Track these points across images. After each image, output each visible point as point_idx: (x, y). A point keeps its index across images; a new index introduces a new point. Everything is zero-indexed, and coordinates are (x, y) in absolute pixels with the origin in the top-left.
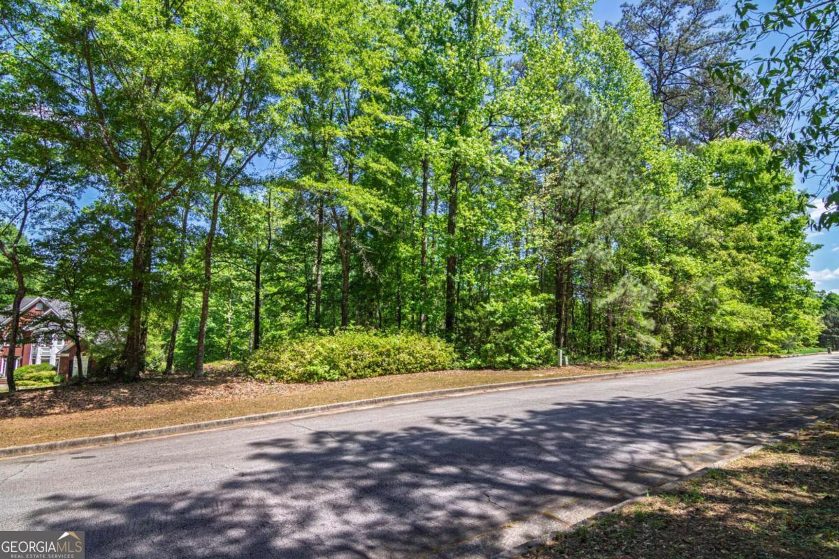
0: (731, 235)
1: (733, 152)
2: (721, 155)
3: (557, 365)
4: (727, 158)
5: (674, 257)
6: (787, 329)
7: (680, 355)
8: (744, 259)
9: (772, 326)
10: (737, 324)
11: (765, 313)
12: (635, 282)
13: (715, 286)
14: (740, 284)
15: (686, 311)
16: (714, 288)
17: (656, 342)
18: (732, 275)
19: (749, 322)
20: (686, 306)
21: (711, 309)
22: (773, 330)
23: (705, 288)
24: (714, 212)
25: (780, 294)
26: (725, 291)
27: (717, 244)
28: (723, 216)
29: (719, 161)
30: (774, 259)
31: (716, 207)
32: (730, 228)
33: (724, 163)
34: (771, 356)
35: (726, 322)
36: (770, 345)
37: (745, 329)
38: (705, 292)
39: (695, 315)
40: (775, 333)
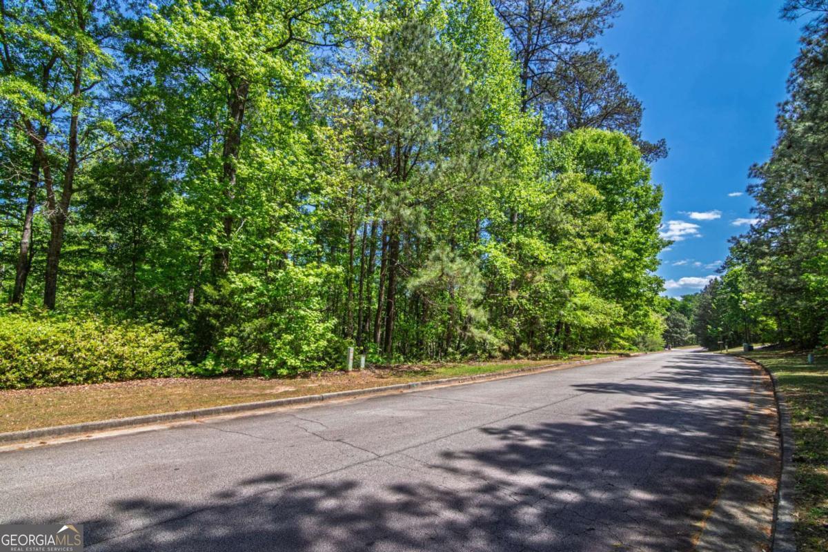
0: (588, 223)
1: (596, 141)
2: (584, 143)
3: (344, 370)
4: (590, 146)
5: (522, 238)
6: (638, 328)
7: (526, 354)
8: (599, 248)
9: (624, 324)
10: (589, 320)
11: (616, 308)
12: (452, 255)
13: (566, 275)
14: (593, 275)
15: (534, 304)
16: (565, 279)
17: (494, 339)
18: (584, 264)
19: (601, 317)
20: (536, 297)
21: (561, 301)
22: (625, 327)
23: (556, 278)
24: (572, 197)
25: (633, 290)
26: (576, 282)
27: (573, 232)
28: (580, 200)
29: (582, 149)
30: (629, 253)
31: (575, 192)
32: (588, 217)
33: (587, 151)
34: (621, 355)
35: (577, 317)
36: (622, 342)
37: (595, 326)
38: (556, 282)
39: (544, 308)
40: (628, 332)
